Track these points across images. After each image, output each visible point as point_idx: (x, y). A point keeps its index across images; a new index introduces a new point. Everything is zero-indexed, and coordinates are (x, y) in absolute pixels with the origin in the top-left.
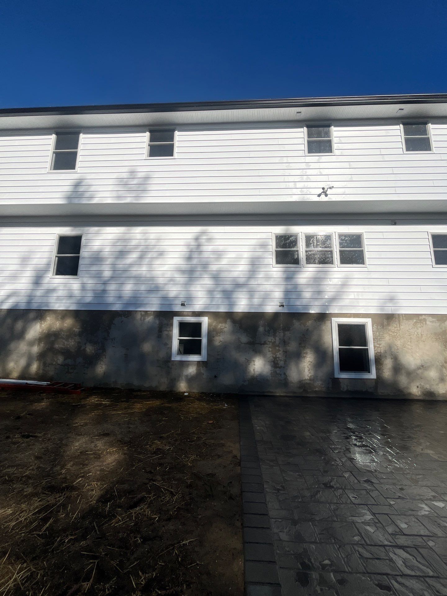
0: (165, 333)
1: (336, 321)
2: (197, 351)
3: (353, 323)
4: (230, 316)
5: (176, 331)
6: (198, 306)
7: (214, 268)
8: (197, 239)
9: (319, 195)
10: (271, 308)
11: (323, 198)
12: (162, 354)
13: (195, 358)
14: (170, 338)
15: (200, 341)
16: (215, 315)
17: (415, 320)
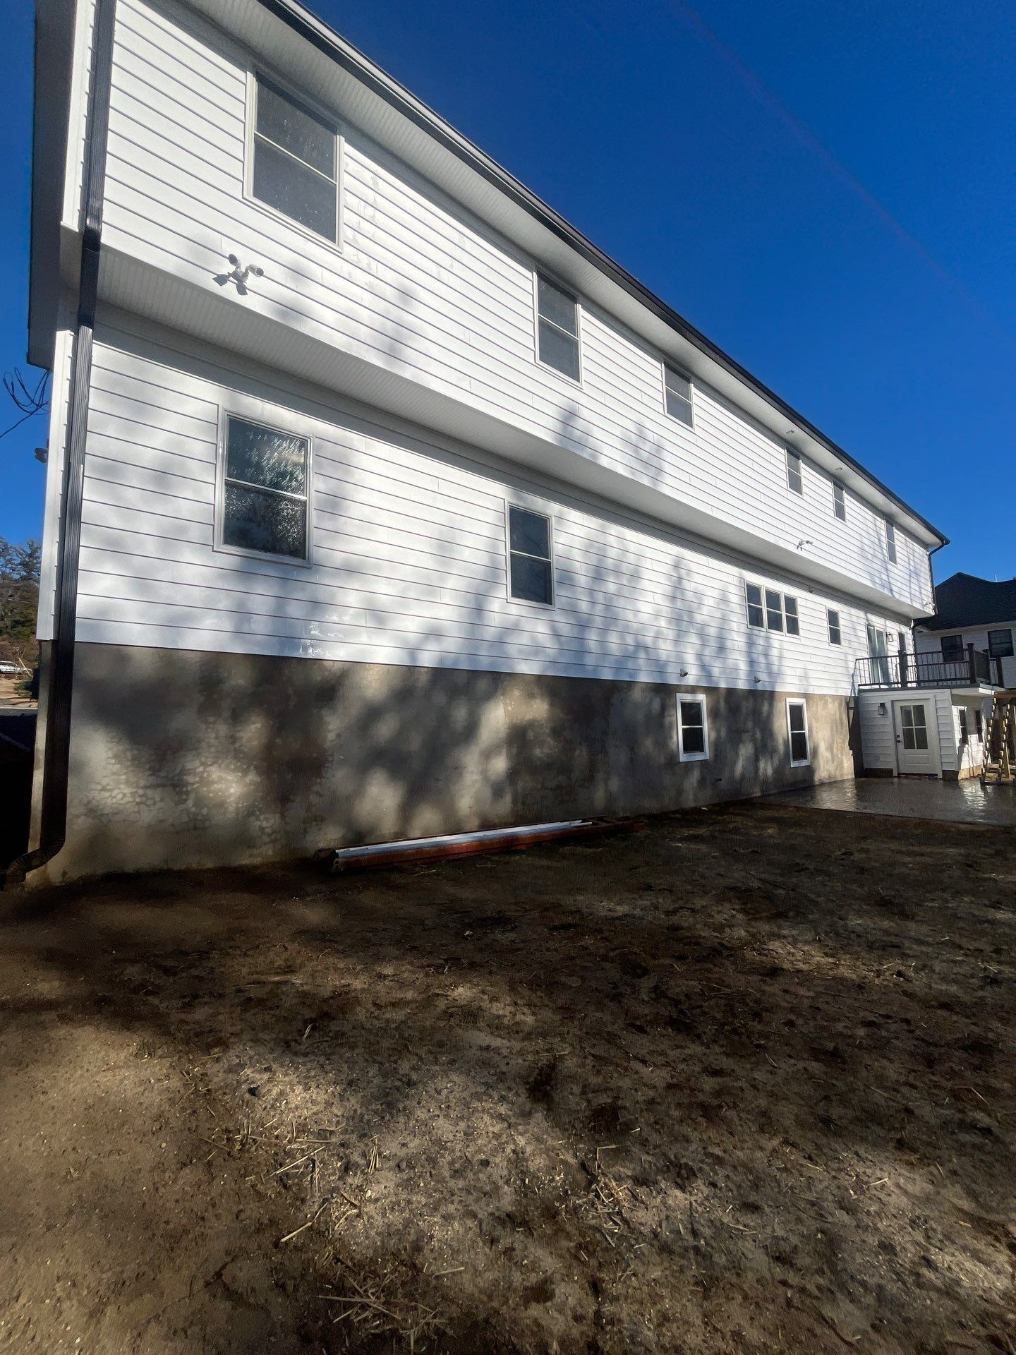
0: (668, 719)
1: (788, 701)
3: (796, 704)
5: (679, 716)
6: (691, 676)
13: (699, 756)
15: (701, 729)
16: (713, 693)
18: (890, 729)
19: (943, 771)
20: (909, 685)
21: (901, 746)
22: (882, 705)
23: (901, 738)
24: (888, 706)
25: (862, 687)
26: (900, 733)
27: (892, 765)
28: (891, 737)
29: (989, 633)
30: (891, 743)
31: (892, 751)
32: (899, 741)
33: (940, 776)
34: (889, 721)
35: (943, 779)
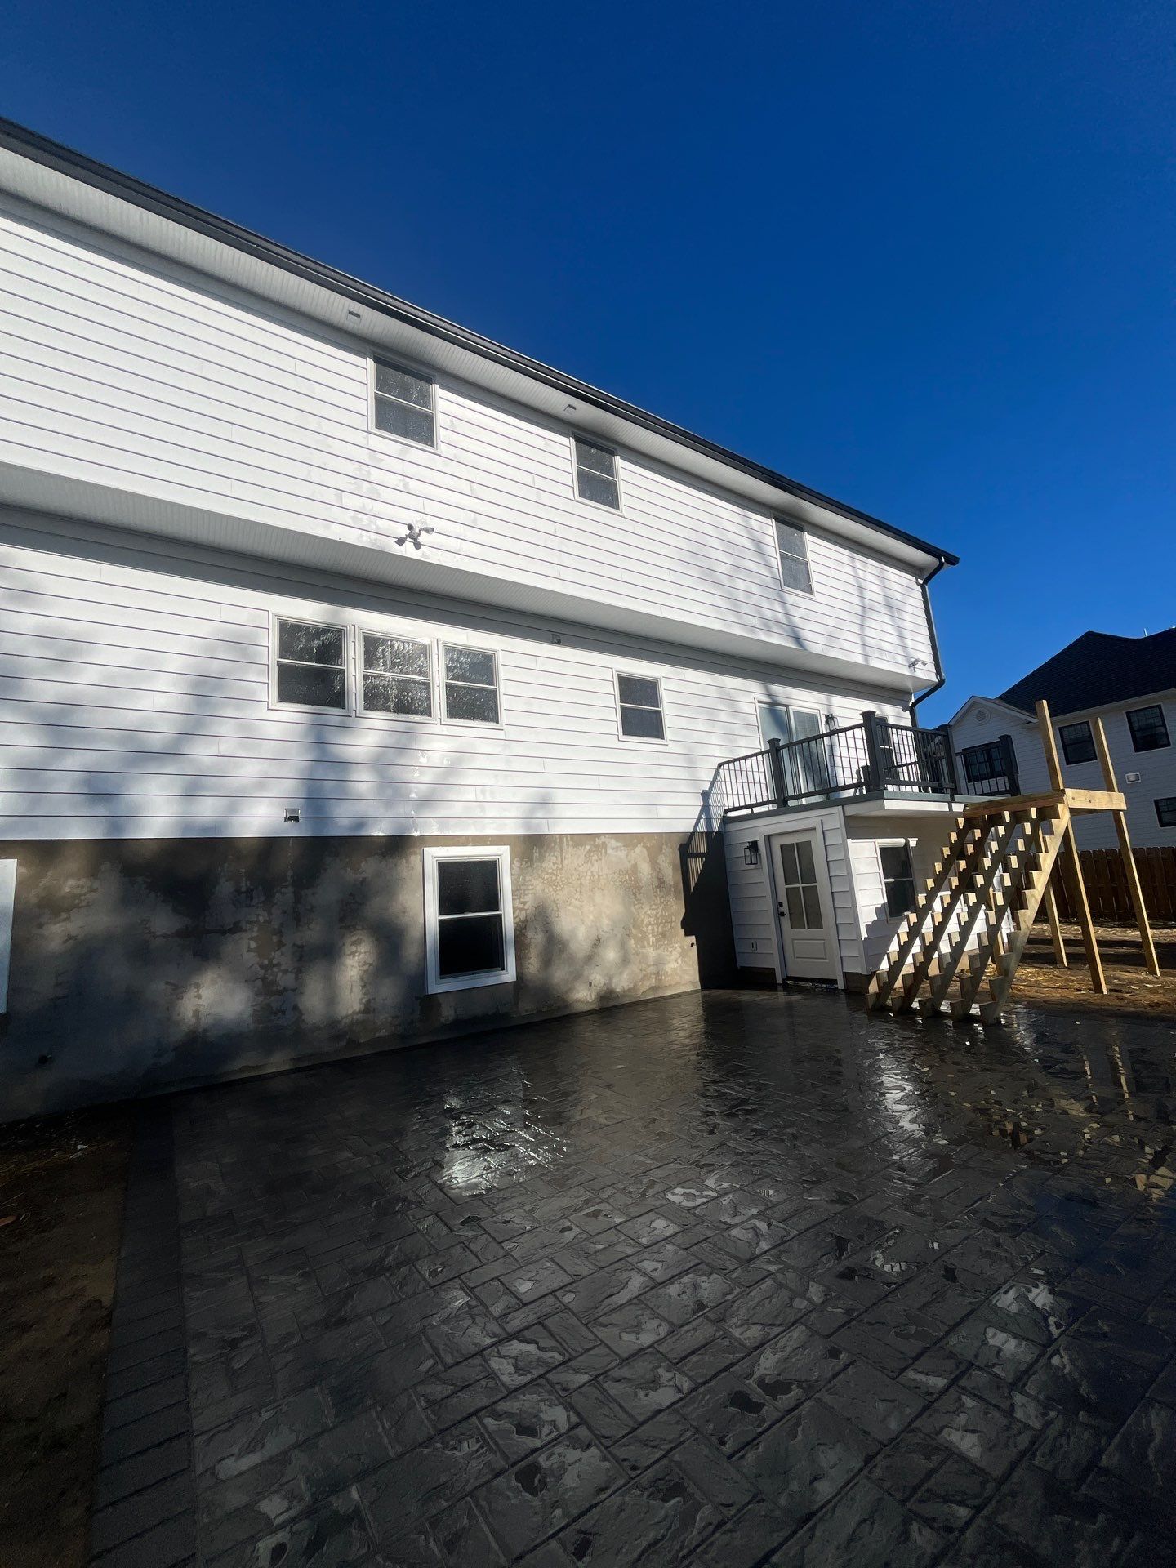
1: (433, 856)
3: (473, 860)
9: (401, 541)
11: (407, 550)
17: (588, 847)
18: (768, 893)
19: (846, 975)
20: (791, 803)
21: (786, 922)
22: (754, 846)
23: (785, 909)
24: (762, 846)
25: (730, 814)
26: (783, 898)
27: (774, 963)
28: (768, 905)
29: (1128, 714)
30: (770, 918)
31: (773, 936)
32: (782, 914)
33: (841, 985)
34: (763, 876)
35: (846, 991)
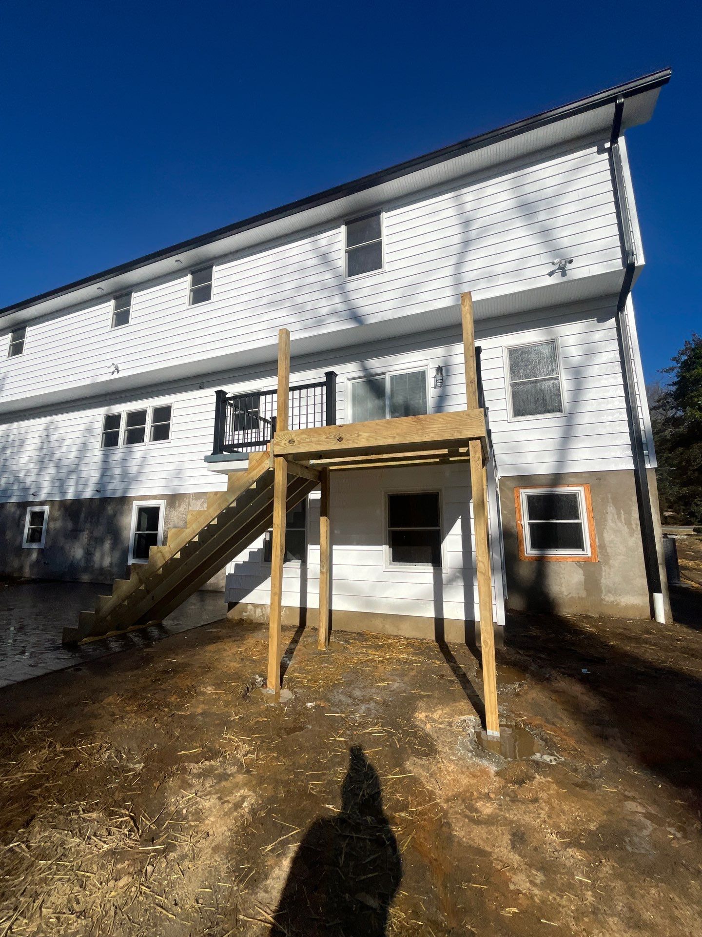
0: (22, 522)
1: (136, 505)
2: (39, 541)
3: (151, 506)
4: (62, 502)
5: (28, 518)
6: (42, 497)
7: (57, 456)
8: (47, 429)
9: (113, 373)
10: (88, 494)
11: (116, 376)
12: (18, 542)
13: (35, 546)
14: (24, 526)
15: (42, 529)
16: (52, 503)
17: (203, 500)
